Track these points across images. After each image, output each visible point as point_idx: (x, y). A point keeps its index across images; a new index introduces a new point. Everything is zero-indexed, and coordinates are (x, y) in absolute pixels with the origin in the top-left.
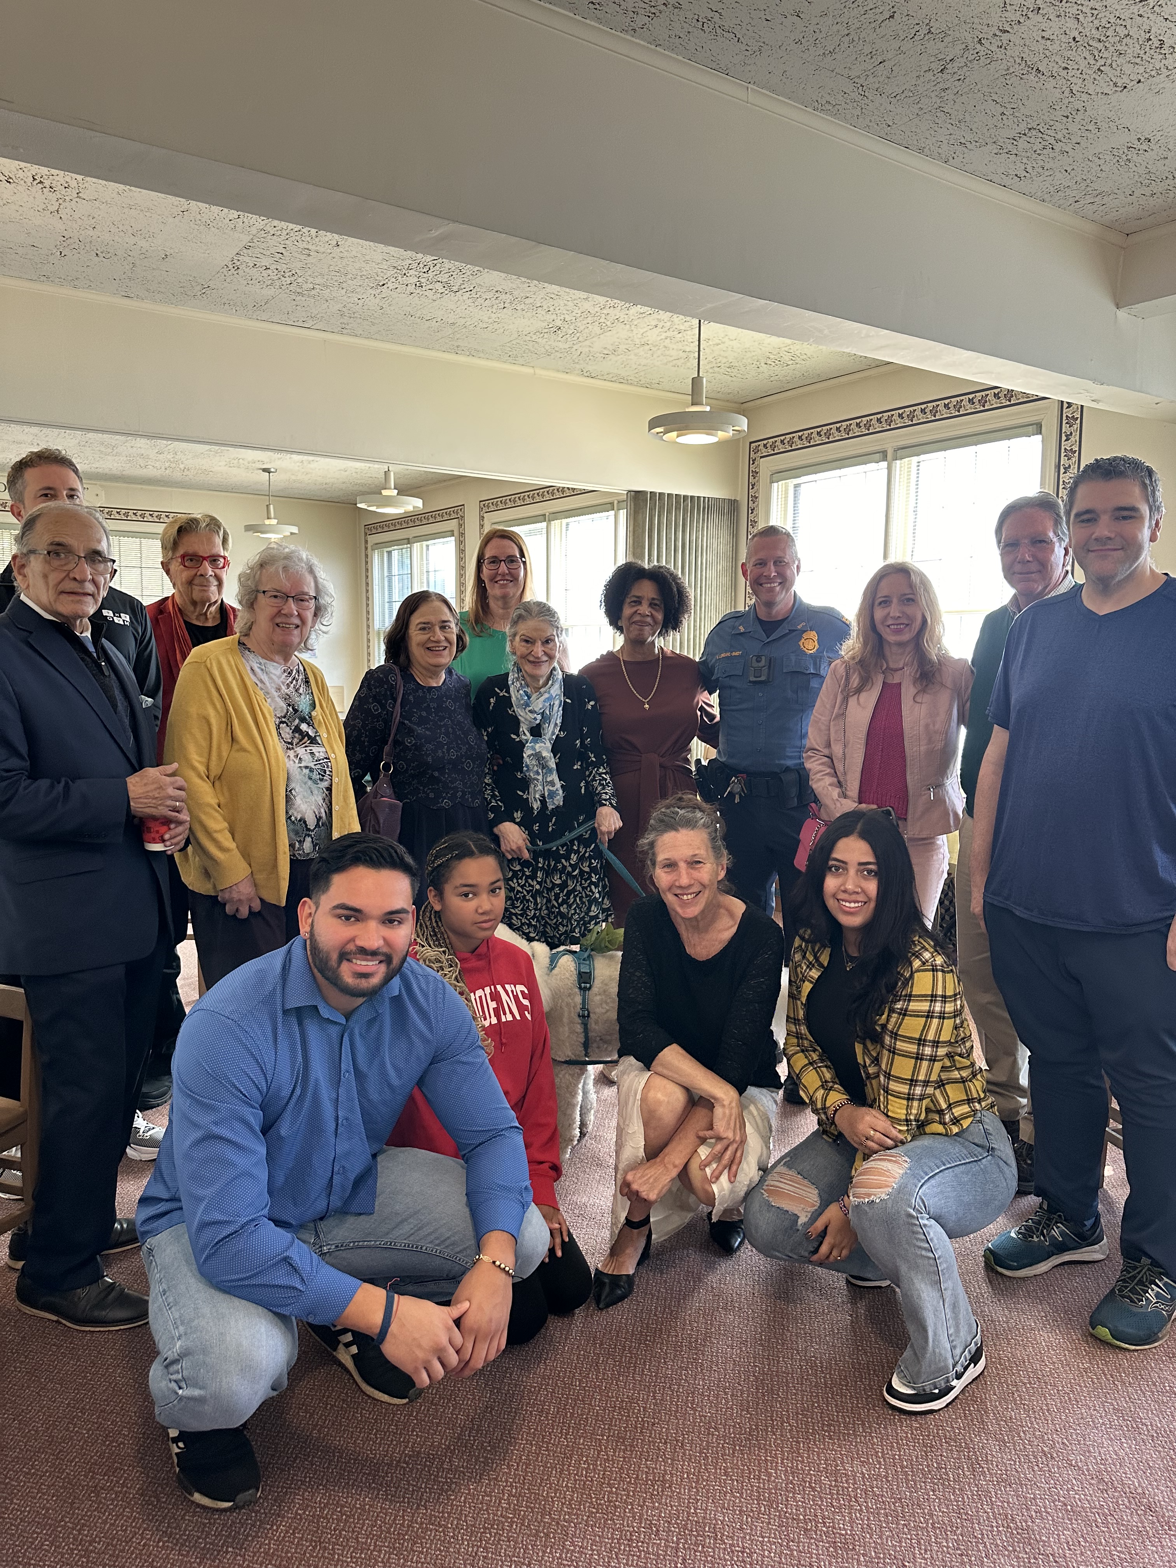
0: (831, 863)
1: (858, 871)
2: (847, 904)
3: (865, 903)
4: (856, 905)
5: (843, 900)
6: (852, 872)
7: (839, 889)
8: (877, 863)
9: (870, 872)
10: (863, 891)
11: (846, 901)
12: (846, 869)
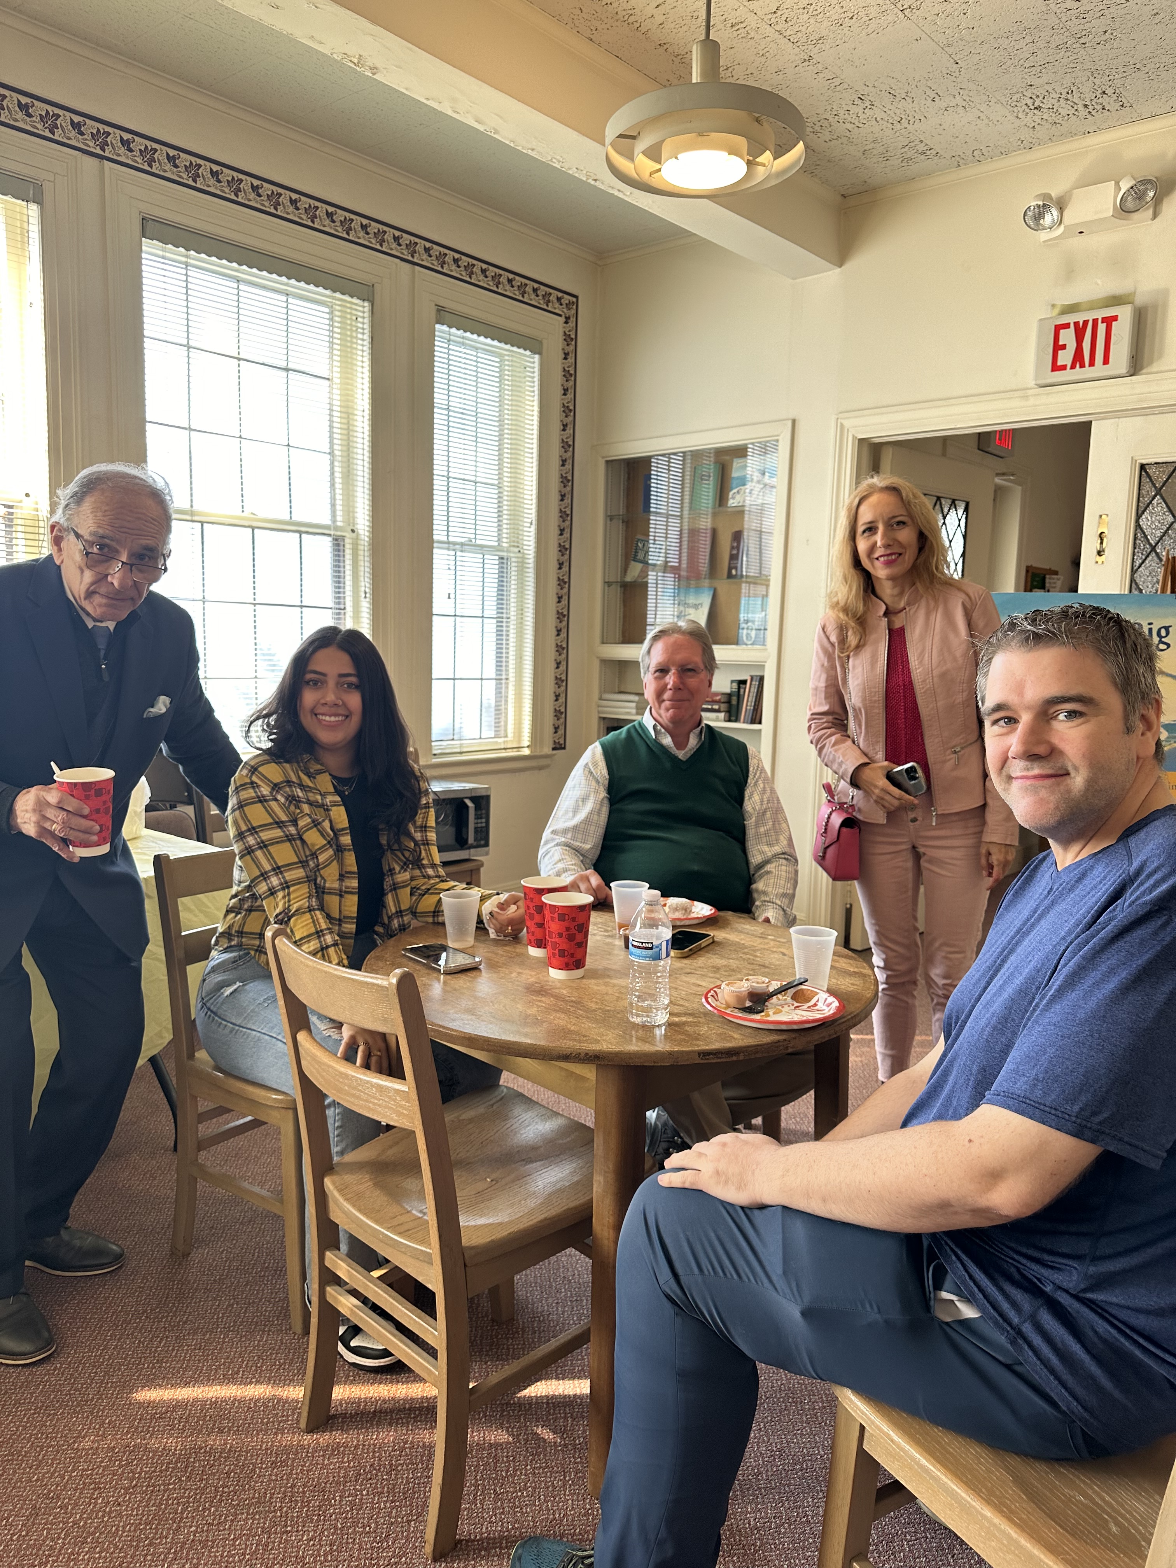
0: (309, 676)
1: (337, 683)
2: (328, 718)
3: (347, 717)
4: (337, 719)
5: (323, 714)
6: (331, 683)
7: (318, 702)
8: (358, 675)
9: (350, 685)
10: (344, 704)
11: (325, 715)
12: (324, 682)
